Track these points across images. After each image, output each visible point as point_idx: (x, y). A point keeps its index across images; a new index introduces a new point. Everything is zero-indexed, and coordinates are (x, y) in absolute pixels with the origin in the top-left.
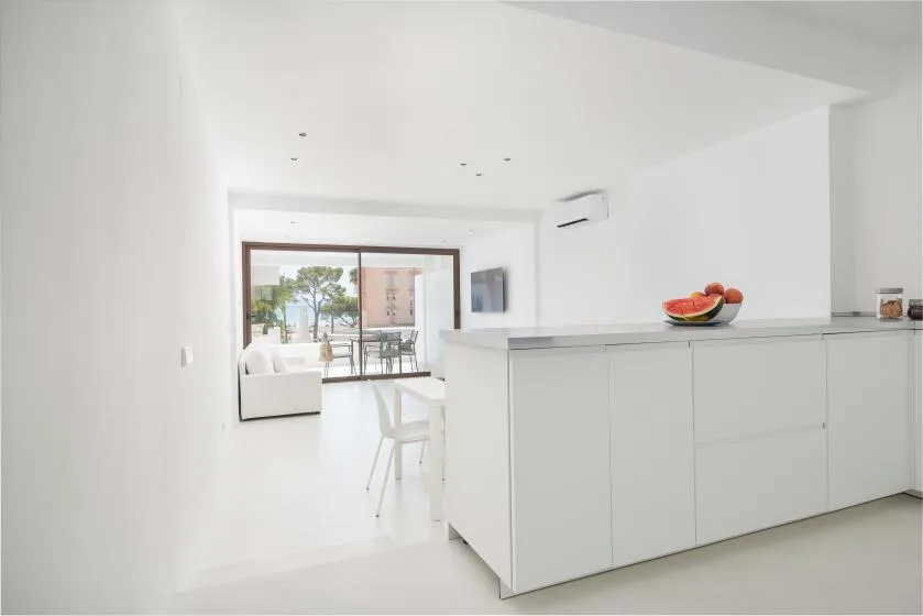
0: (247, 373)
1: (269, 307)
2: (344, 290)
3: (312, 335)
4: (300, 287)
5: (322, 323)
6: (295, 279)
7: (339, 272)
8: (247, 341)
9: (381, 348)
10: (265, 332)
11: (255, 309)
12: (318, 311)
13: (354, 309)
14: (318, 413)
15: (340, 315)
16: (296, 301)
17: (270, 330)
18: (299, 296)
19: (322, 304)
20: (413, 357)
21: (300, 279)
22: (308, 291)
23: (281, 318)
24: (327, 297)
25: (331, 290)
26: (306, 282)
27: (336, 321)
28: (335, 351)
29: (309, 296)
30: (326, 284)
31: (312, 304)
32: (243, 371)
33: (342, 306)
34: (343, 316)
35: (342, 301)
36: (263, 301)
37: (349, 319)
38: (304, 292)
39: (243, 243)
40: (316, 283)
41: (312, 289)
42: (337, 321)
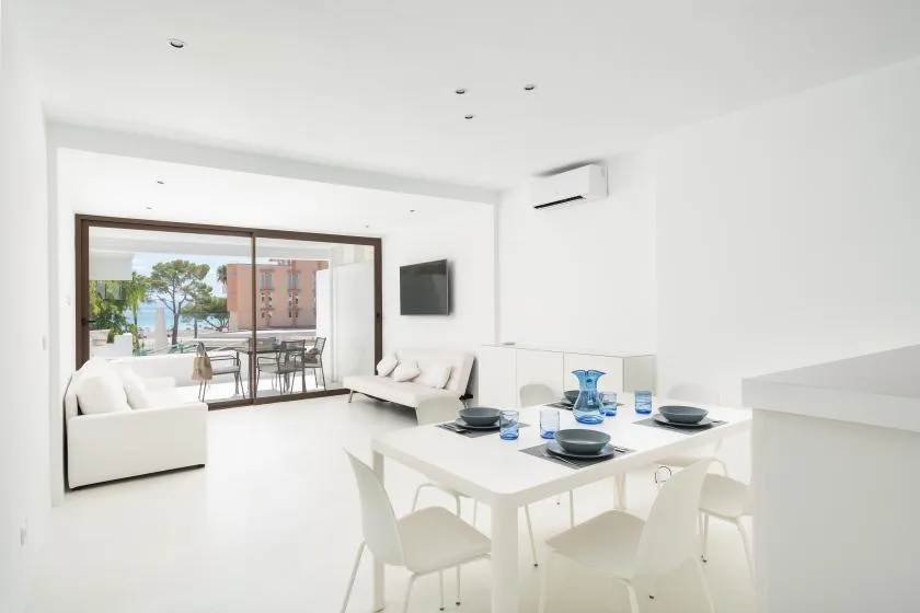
0: (80, 412)
1: (115, 308)
2: (211, 289)
3: (170, 340)
4: (155, 285)
5: (182, 327)
6: (149, 276)
7: (204, 270)
8: (82, 356)
9: (278, 359)
10: (111, 340)
11: (97, 310)
12: (179, 313)
13: (220, 310)
14: (202, 466)
15: (205, 318)
16: (150, 301)
17: (117, 338)
18: (155, 295)
19: (184, 304)
20: (318, 370)
21: (155, 276)
22: (166, 290)
23: (130, 321)
24: (189, 297)
25: (195, 291)
26: (164, 280)
27: (199, 324)
28: (215, 366)
29: (168, 297)
30: (187, 282)
31: (171, 305)
32: (72, 409)
33: (207, 307)
34: (209, 318)
35: (208, 302)
36: (108, 300)
37: (216, 322)
38: (160, 291)
39: (77, 216)
40: (175, 281)
41: (171, 288)
42: (202, 324)
